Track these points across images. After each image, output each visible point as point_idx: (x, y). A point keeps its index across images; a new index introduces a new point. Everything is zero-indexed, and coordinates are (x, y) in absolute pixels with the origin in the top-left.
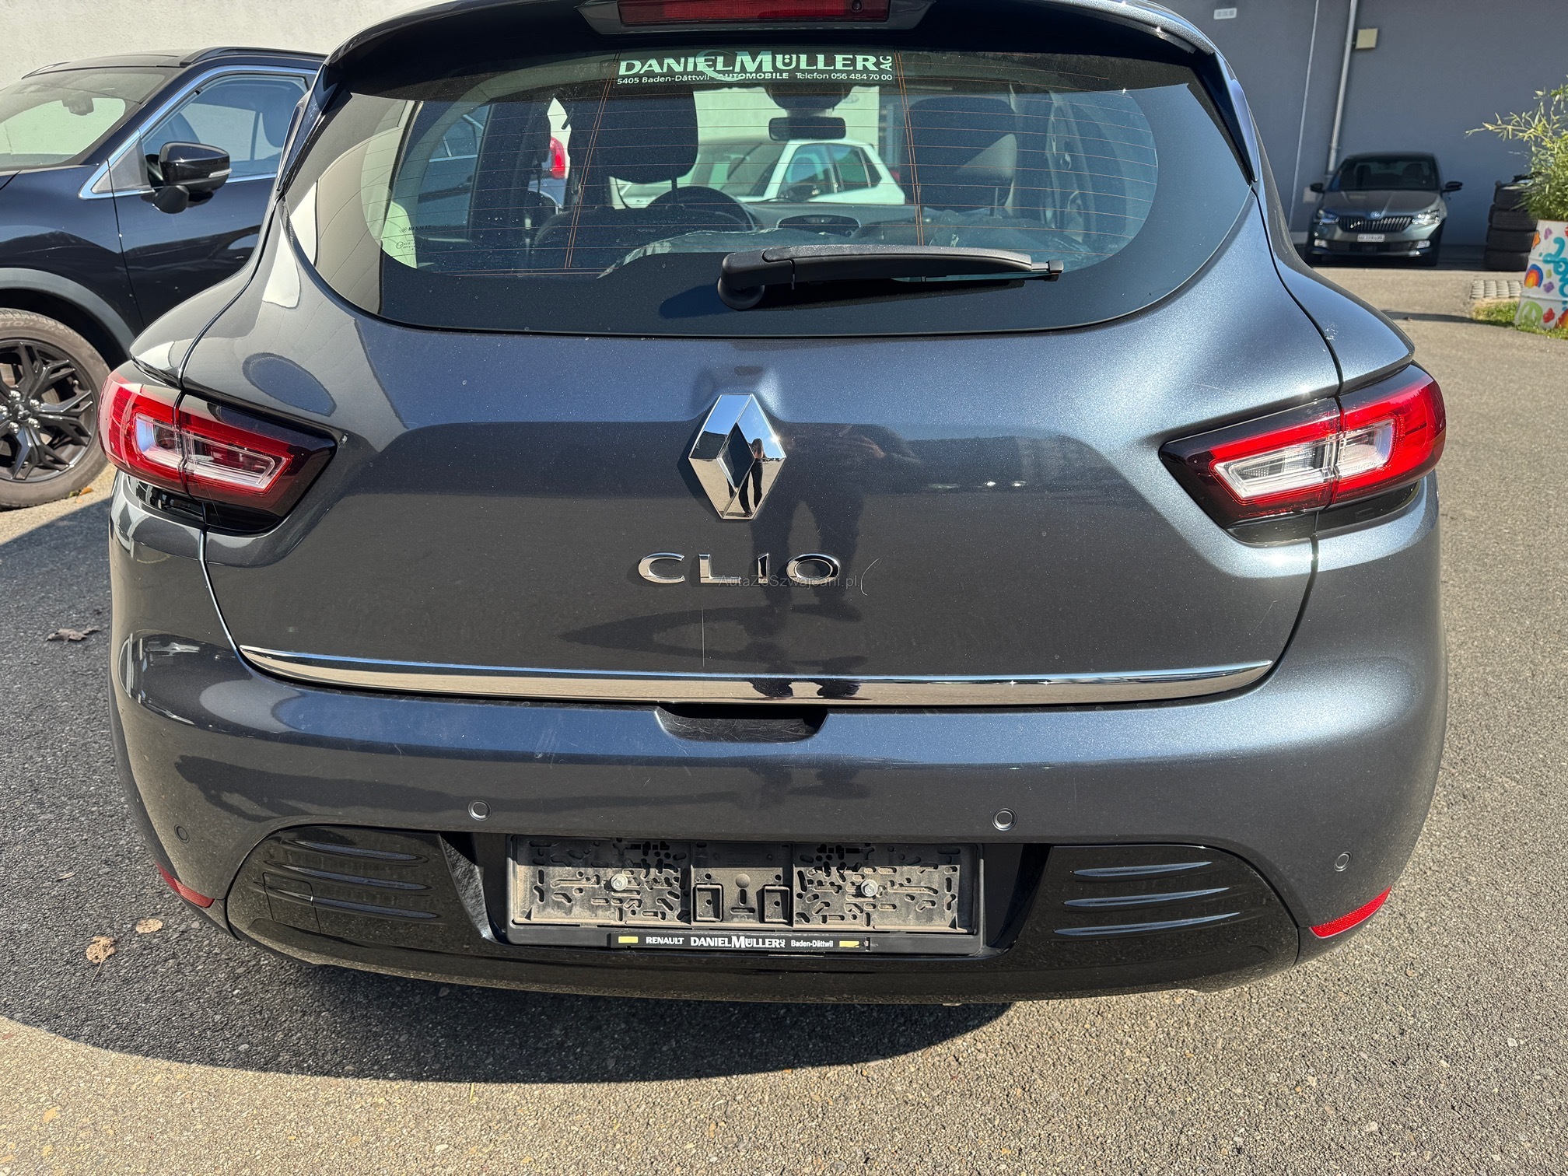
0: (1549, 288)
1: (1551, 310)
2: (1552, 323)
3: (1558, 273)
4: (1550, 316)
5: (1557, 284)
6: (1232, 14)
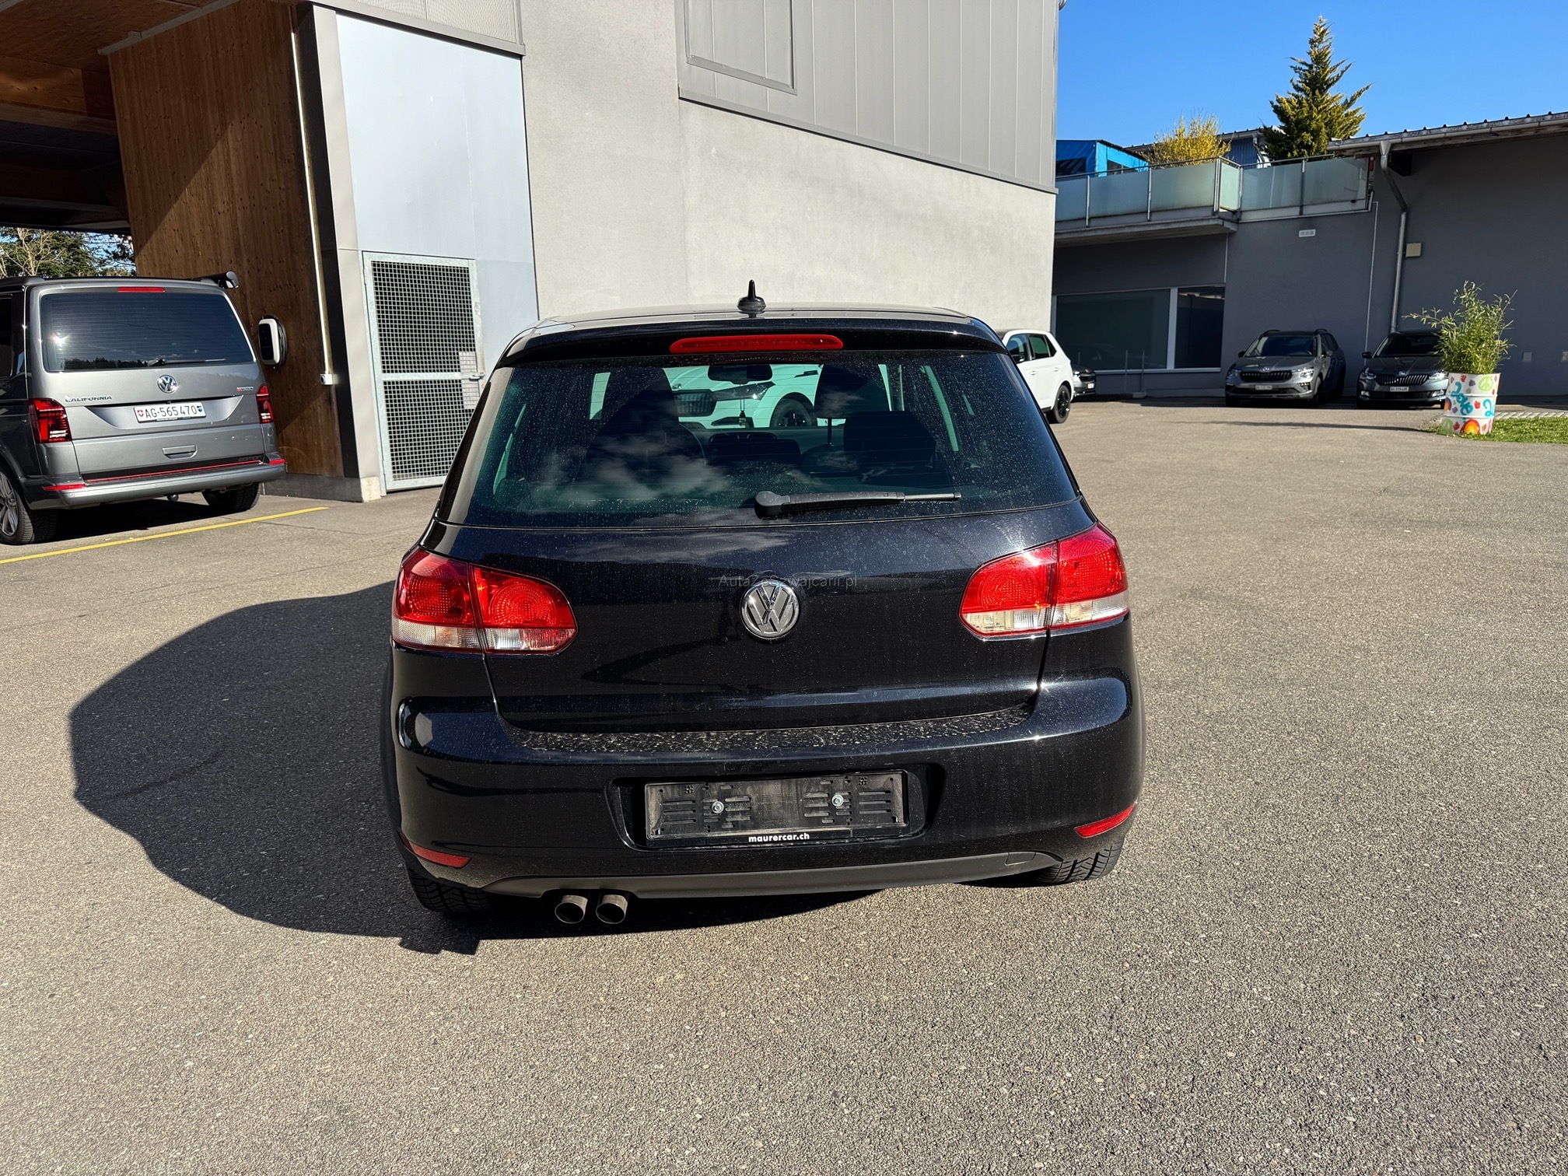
0: (1455, 410)
1: (1457, 423)
2: (1459, 430)
3: (1459, 402)
4: (1457, 426)
5: (1459, 408)
6: (1312, 233)
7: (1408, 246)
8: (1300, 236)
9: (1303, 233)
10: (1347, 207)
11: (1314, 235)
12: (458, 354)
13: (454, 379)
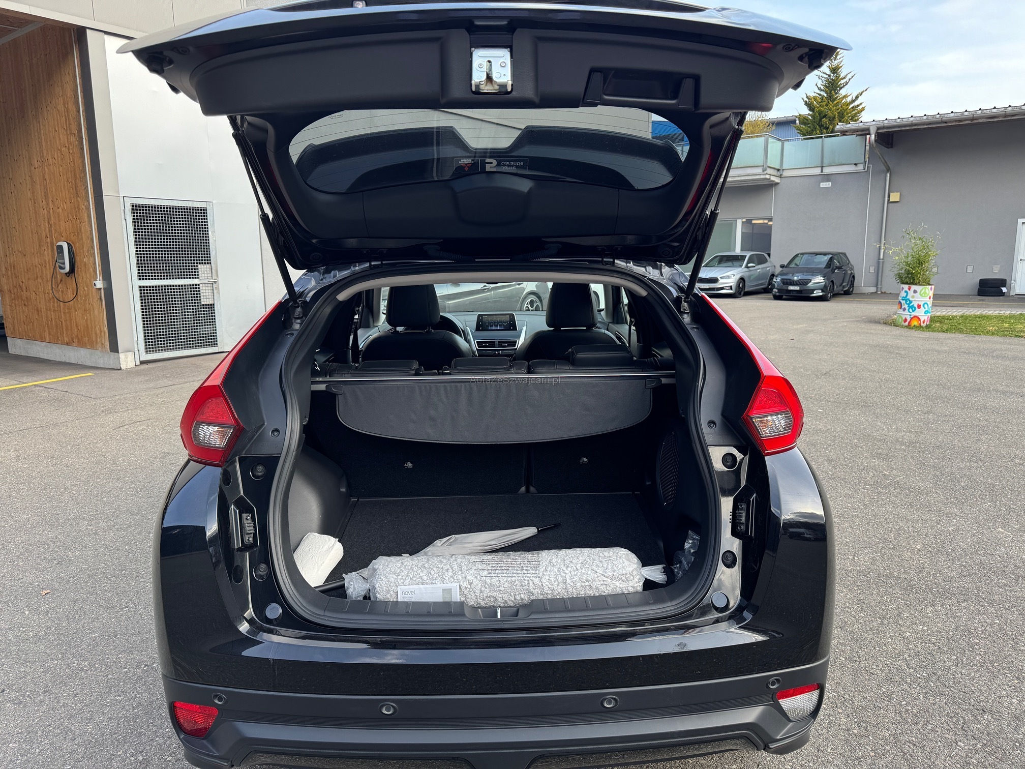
1: (906, 318)
2: (907, 323)
3: (907, 304)
4: (905, 320)
5: (907, 308)
6: (829, 184)
7: (891, 194)
8: (821, 186)
9: (823, 185)
10: (851, 169)
11: (830, 186)
12: (197, 266)
13: (196, 283)
